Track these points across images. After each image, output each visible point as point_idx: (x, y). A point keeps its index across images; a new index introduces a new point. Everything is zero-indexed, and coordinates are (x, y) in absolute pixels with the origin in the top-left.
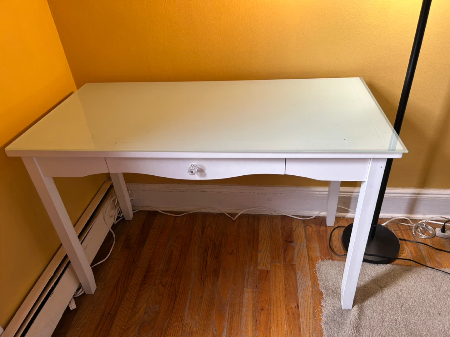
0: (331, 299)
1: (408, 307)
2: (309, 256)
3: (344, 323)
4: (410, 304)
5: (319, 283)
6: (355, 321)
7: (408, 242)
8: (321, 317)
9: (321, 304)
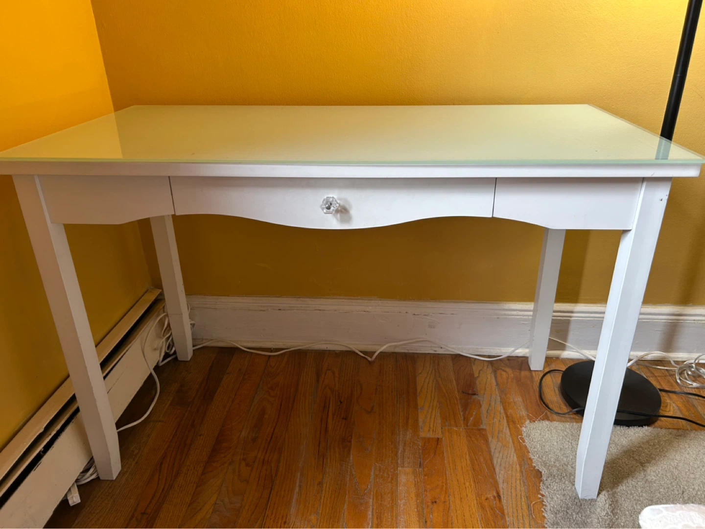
0: (557, 483)
1: (694, 493)
2: (507, 416)
3: (587, 522)
4: (697, 488)
5: (532, 457)
6: (606, 517)
7: (671, 395)
8: (543, 514)
9: (541, 492)
